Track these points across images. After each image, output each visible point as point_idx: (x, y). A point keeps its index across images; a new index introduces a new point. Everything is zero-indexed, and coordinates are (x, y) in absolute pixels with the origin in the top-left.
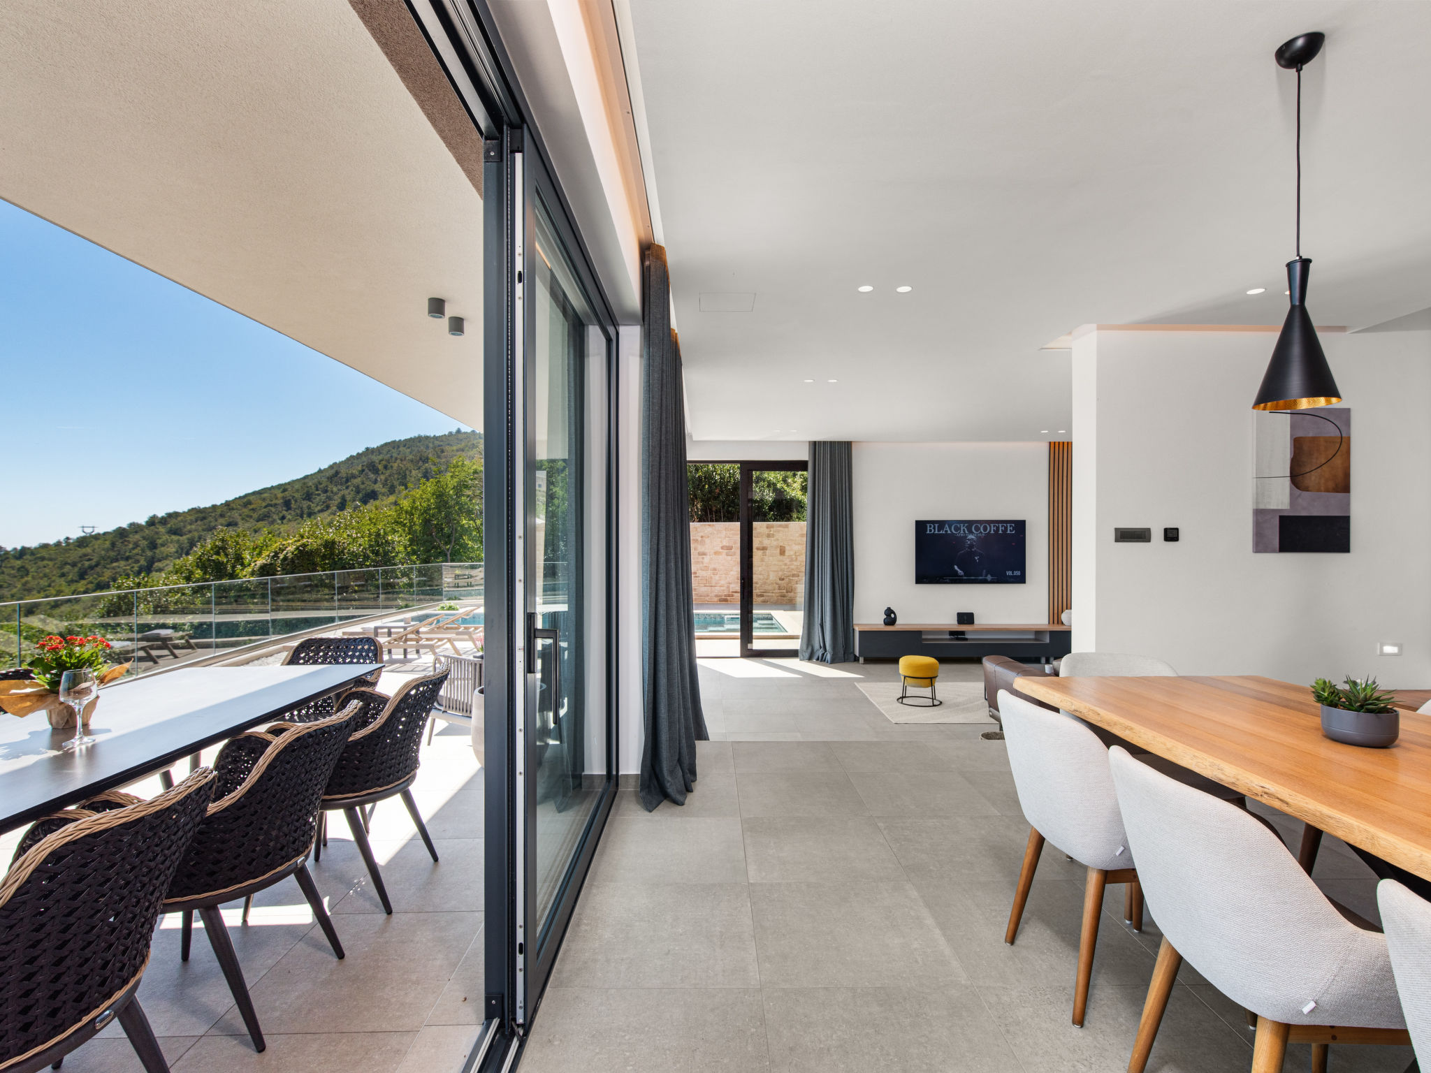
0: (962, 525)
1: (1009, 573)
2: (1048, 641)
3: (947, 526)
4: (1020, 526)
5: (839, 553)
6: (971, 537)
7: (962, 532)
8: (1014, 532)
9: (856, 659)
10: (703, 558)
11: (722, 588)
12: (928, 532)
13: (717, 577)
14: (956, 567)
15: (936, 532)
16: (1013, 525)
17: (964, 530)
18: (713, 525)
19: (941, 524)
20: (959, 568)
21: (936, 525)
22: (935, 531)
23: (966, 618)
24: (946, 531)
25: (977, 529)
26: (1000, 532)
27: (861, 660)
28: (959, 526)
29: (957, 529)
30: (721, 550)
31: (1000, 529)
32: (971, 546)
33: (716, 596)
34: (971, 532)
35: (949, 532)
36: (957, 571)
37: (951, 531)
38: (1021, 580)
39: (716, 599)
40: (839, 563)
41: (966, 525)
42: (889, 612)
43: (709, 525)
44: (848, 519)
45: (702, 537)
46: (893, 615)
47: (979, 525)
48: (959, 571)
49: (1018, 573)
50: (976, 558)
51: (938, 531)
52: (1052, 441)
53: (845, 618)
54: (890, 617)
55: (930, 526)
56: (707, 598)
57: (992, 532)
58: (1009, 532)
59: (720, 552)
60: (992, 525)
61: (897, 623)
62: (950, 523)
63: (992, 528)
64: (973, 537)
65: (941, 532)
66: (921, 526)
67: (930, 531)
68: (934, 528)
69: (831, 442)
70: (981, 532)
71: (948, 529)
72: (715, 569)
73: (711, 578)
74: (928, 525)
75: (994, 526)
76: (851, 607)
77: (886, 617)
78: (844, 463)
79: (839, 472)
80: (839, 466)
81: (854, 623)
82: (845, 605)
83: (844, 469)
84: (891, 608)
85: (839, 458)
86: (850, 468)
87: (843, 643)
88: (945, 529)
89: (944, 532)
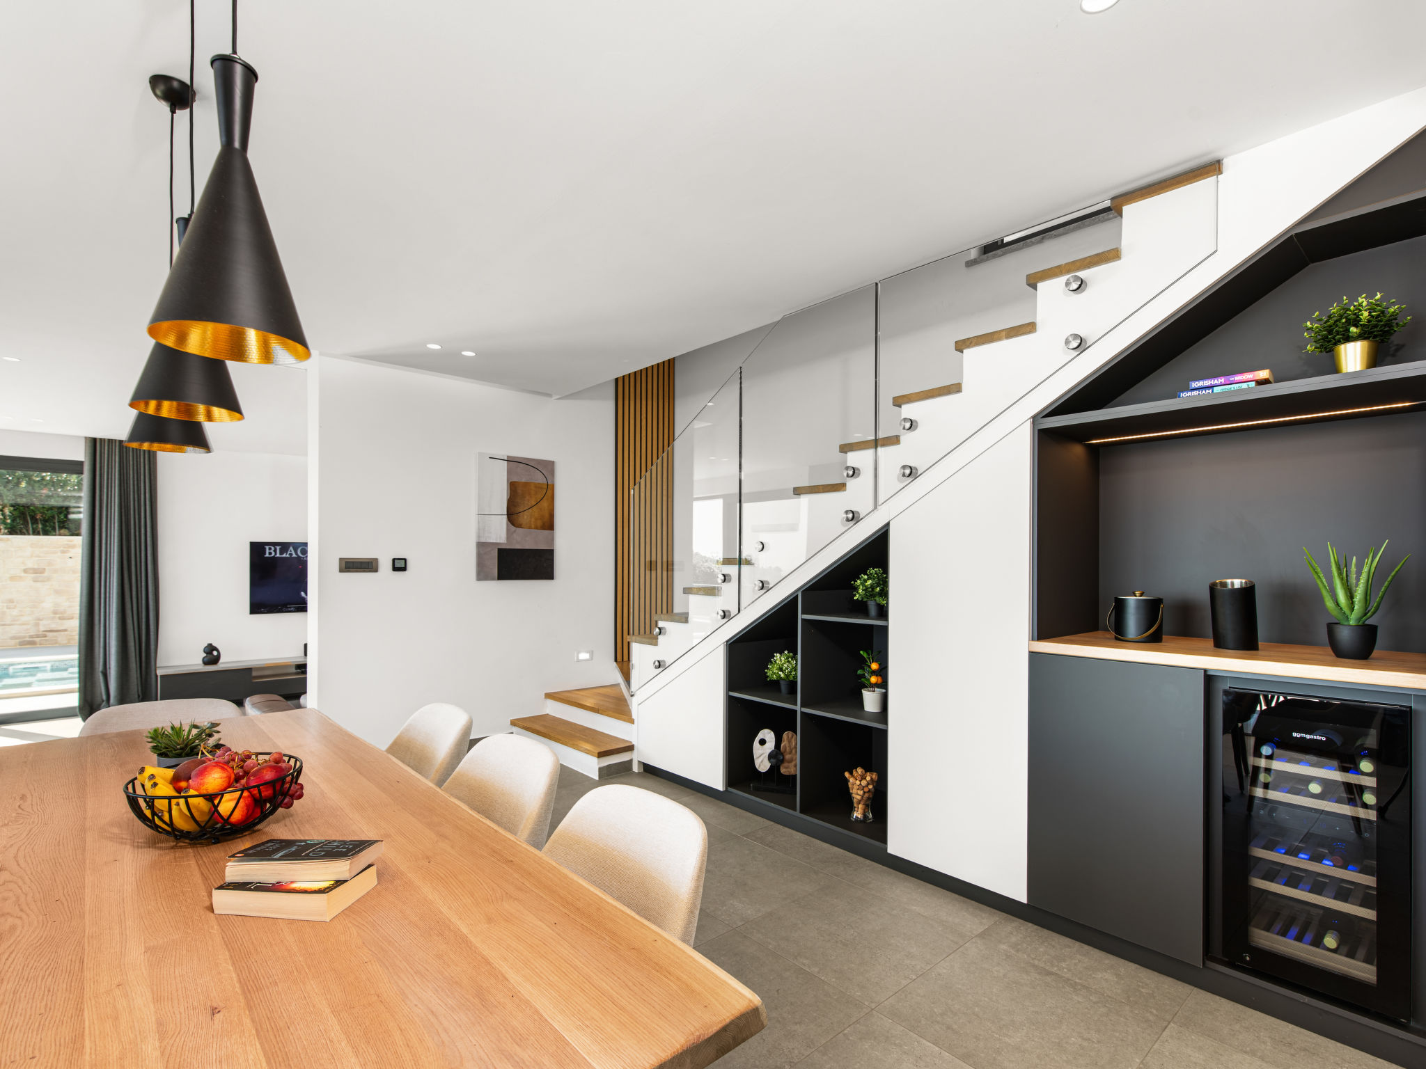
3: (291, 548)
12: (267, 555)
13: (15, 612)
14: (302, 593)
15: (278, 555)
18: (8, 540)
20: (306, 594)
21: (278, 548)
22: (276, 554)
24: (291, 554)
30: (23, 574)
35: (294, 555)
42: (210, 649)
44: (149, 539)
46: (215, 653)
51: (281, 553)
53: (144, 665)
54: (212, 654)
55: (270, 549)
59: (21, 577)
61: (221, 661)
62: (295, 544)
65: (284, 555)
66: (257, 549)
67: (270, 553)
71: (293, 552)
74: (267, 548)
76: (152, 647)
77: (205, 655)
78: (142, 469)
79: (135, 479)
80: (135, 472)
81: (158, 665)
82: (144, 645)
83: (142, 477)
84: (210, 645)
85: (135, 462)
86: (152, 476)
87: (140, 691)
88: (289, 552)
89: (288, 556)
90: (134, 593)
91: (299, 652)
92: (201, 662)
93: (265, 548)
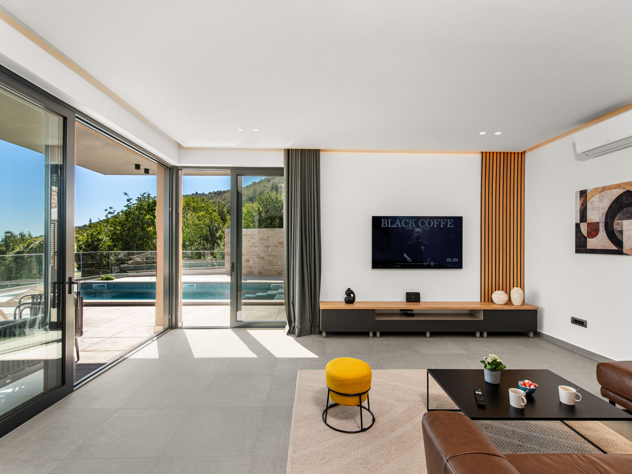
0: (410, 220)
1: (449, 260)
2: (482, 318)
3: (398, 221)
4: (458, 221)
5: (308, 243)
6: (417, 230)
7: (410, 226)
8: (453, 226)
9: (321, 333)
10: (268, 249)
11: (278, 266)
12: (383, 226)
13: (276, 260)
14: (405, 255)
15: (389, 226)
16: (452, 220)
17: (412, 225)
18: (274, 230)
19: (394, 219)
20: (408, 256)
21: (389, 220)
22: (388, 225)
23: (413, 297)
24: (398, 225)
25: (423, 223)
26: (442, 226)
27: (324, 334)
28: (408, 220)
29: (406, 223)
30: (278, 245)
31: (442, 223)
32: (418, 238)
33: (275, 271)
34: (418, 226)
35: (400, 226)
36: (406, 258)
37: (401, 225)
38: (459, 265)
39: (275, 273)
40: (308, 251)
41: (414, 220)
42: (349, 292)
43: (272, 230)
44: (316, 215)
45: (267, 237)
46: (352, 295)
47: (425, 221)
48: (408, 258)
49: (456, 260)
50: (422, 248)
51: (391, 225)
52: (484, 151)
53: (313, 296)
54: (350, 297)
55: (385, 221)
56: (270, 272)
57: (435, 226)
58: (449, 226)
59: (278, 246)
60: (435, 221)
61: (356, 301)
62: (401, 218)
63: (435, 223)
64: (420, 230)
65: (393, 226)
66: (377, 221)
67: (385, 225)
68: (388, 223)
69: (301, 150)
70: (426, 226)
71: (399, 224)
72: (275, 256)
73: (273, 260)
74: (383, 220)
75: (437, 221)
76: (317, 288)
77: (346, 296)
78: (312, 168)
79: (309, 175)
80: (309, 170)
81: (320, 301)
82: (313, 286)
83: (312, 173)
84: (349, 289)
85: (309, 163)
86: (317, 172)
87: (311, 318)
88: (396, 224)
89: (396, 226)
91: (404, 299)
92: (344, 301)
93: (382, 221)
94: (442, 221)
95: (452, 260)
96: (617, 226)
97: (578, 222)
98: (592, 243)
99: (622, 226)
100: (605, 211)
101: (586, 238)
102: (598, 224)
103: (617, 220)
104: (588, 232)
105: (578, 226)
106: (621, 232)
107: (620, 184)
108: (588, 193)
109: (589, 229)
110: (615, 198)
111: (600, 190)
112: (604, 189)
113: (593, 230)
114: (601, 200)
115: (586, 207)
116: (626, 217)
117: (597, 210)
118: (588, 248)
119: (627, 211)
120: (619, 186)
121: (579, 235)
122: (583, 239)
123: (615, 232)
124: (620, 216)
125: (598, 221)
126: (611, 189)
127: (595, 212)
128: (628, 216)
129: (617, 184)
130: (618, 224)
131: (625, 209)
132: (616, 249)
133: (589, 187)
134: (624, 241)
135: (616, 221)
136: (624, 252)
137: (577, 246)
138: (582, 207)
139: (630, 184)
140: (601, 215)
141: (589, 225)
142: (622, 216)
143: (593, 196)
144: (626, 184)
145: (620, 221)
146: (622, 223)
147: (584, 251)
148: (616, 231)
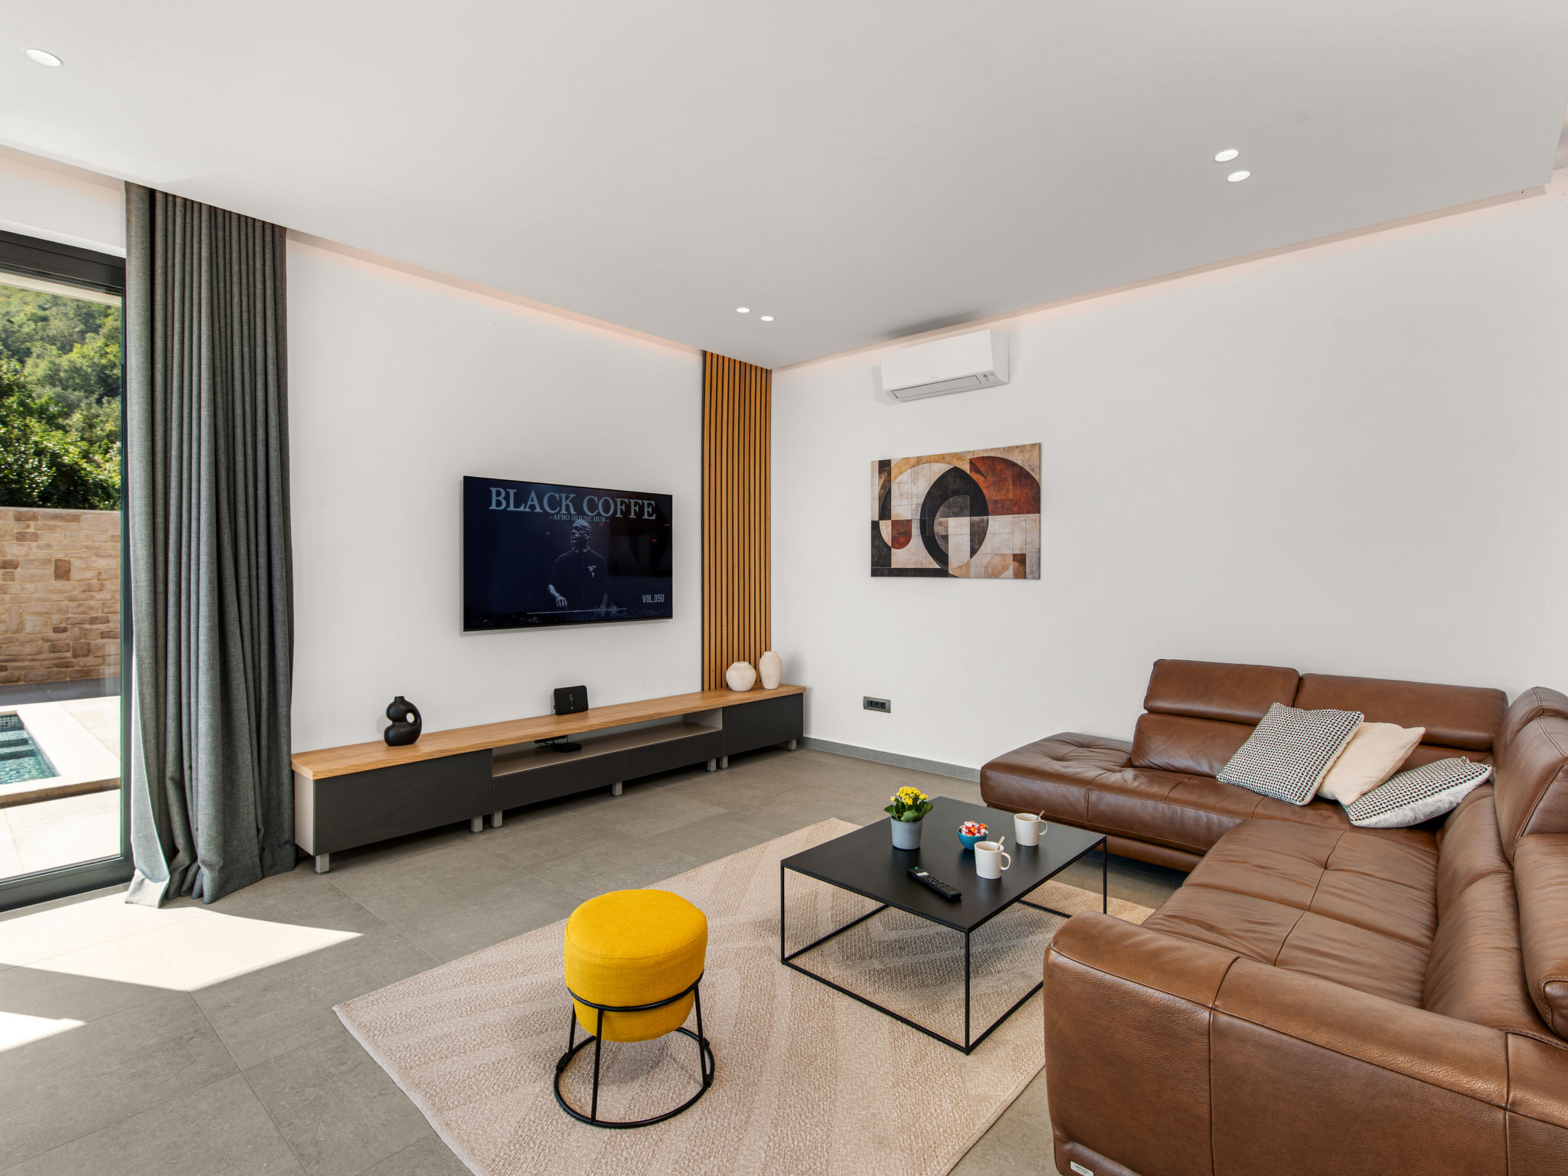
0: (564, 496)
1: (647, 599)
2: (720, 727)
3: (533, 495)
4: (663, 504)
5: (243, 551)
6: (580, 522)
7: (564, 511)
8: (654, 518)
9: (302, 859)
12: (494, 507)
14: (552, 588)
15: (512, 508)
16: (653, 503)
17: (567, 507)
19: (522, 489)
20: (558, 591)
21: (512, 492)
22: (508, 505)
23: (571, 700)
24: (533, 507)
25: (593, 506)
26: (632, 516)
27: (322, 862)
28: (557, 495)
29: (554, 503)
31: (633, 508)
32: (581, 543)
34: (581, 513)
35: (538, 510)
36: (553, 598)
37: (542, 507)
38: (664, 611)
41: (572, 496)
42: (400, 710)
44: (274, 454)
46: (410, 718)
47: (596, 499)
48: (559, 597)
49: (660, 598)
50: (591, 569)
51: (517, 505)
52: (709, 350)
54: (403, 723)
55: (498, 494)
57: (619, 515)
58: (646, 517)
60: (619, 500)
61: (423, 731)
62: (541, 489)
63: (619, 507)
64: (586, 524)
65: (521, 509)
66: (476, 491)
67: (499, 503)
68: (507, 498)
69: (213, 210)
70: (599, 514)
71: (536, 503)
74: (494, 490)
75: (622, 503)
76: (283, 710)
77: (390, 723)
78: (259, 285)
79: (245, 308)
80: (244, 291)
81: (293, 751)
82: (264, 706)
83: (259, 306)
84: (400, 700)
85: (244, 267)
86: (279, 306)
87: (260, 818)
88: (529, 503)
89: (527, 510)
90: (244, 582)
91: (546, 707)
92: (381, 737)
93: (491, 491)
94: (632, 501)
95: (653, 599)
96: (940, 528)
97: (877, 519)
98: (900, 558)
99: (947, 528)
100: (921, 501)
101: (889, 549)
102: (909, 522)
103: (940, 517)
104: (892, 537)
105: (875, 526)
106: (946, 538)
107: (944, 455)
108: (892, 465)
109: (895, 533)
110: (936, 479)
111: (912, 462)
112: (920, 461)
113: (902, 534)
114: (914, 481)
115: (889, 492)
116: (953, 513)
117: (907, 498)
118: (892, 567)
119: (954, 502)
120: (941, 458)
121: (877, 542)
122: (885, 550)
123: (936, 537)
124: (944, 511)
125: (909, 517)
126: (930, 462)
127: (905, 502)
128: (955, 510)
129: (939, 455)
130: (941, 524)
131: (951, 499)
132: (938, 567)
133: (895, 455)
134: (950, 553)
135: (938, 519)
136: (950, 572)
137: (873, 564)
138: (882, 491)
139: (958, 456)
140: (914, 506)
141: (895, 524)
142: (946, 510)
143: (901, 473)
144: (954, 457)
145: (944, 519)
146: (947, 522)
147: (886, 572)
148: (938, 536)
